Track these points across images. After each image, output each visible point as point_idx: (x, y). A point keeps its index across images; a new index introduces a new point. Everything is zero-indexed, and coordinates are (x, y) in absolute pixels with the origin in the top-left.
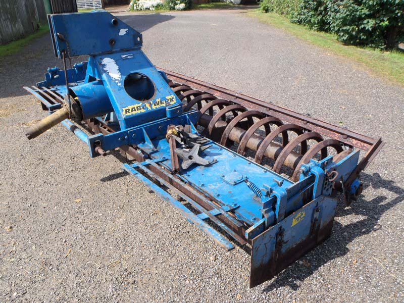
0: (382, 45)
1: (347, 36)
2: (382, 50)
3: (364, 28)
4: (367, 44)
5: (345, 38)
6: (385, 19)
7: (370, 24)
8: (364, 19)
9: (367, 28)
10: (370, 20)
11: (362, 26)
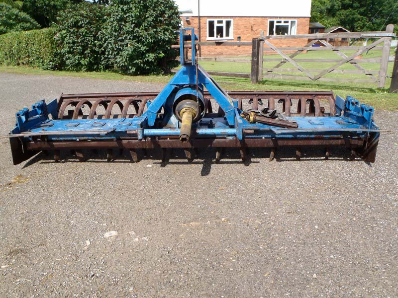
0: (161, 72)
1: (135, 69)
2: (163, 75)
3: (148, 60)
4: (150, 73)
5: (134, 70)
6: (161, 52)
7: (151, 57)
8: (145, 54)
9: (150, 60)
10: (150, 54)
11: (146, 59)
